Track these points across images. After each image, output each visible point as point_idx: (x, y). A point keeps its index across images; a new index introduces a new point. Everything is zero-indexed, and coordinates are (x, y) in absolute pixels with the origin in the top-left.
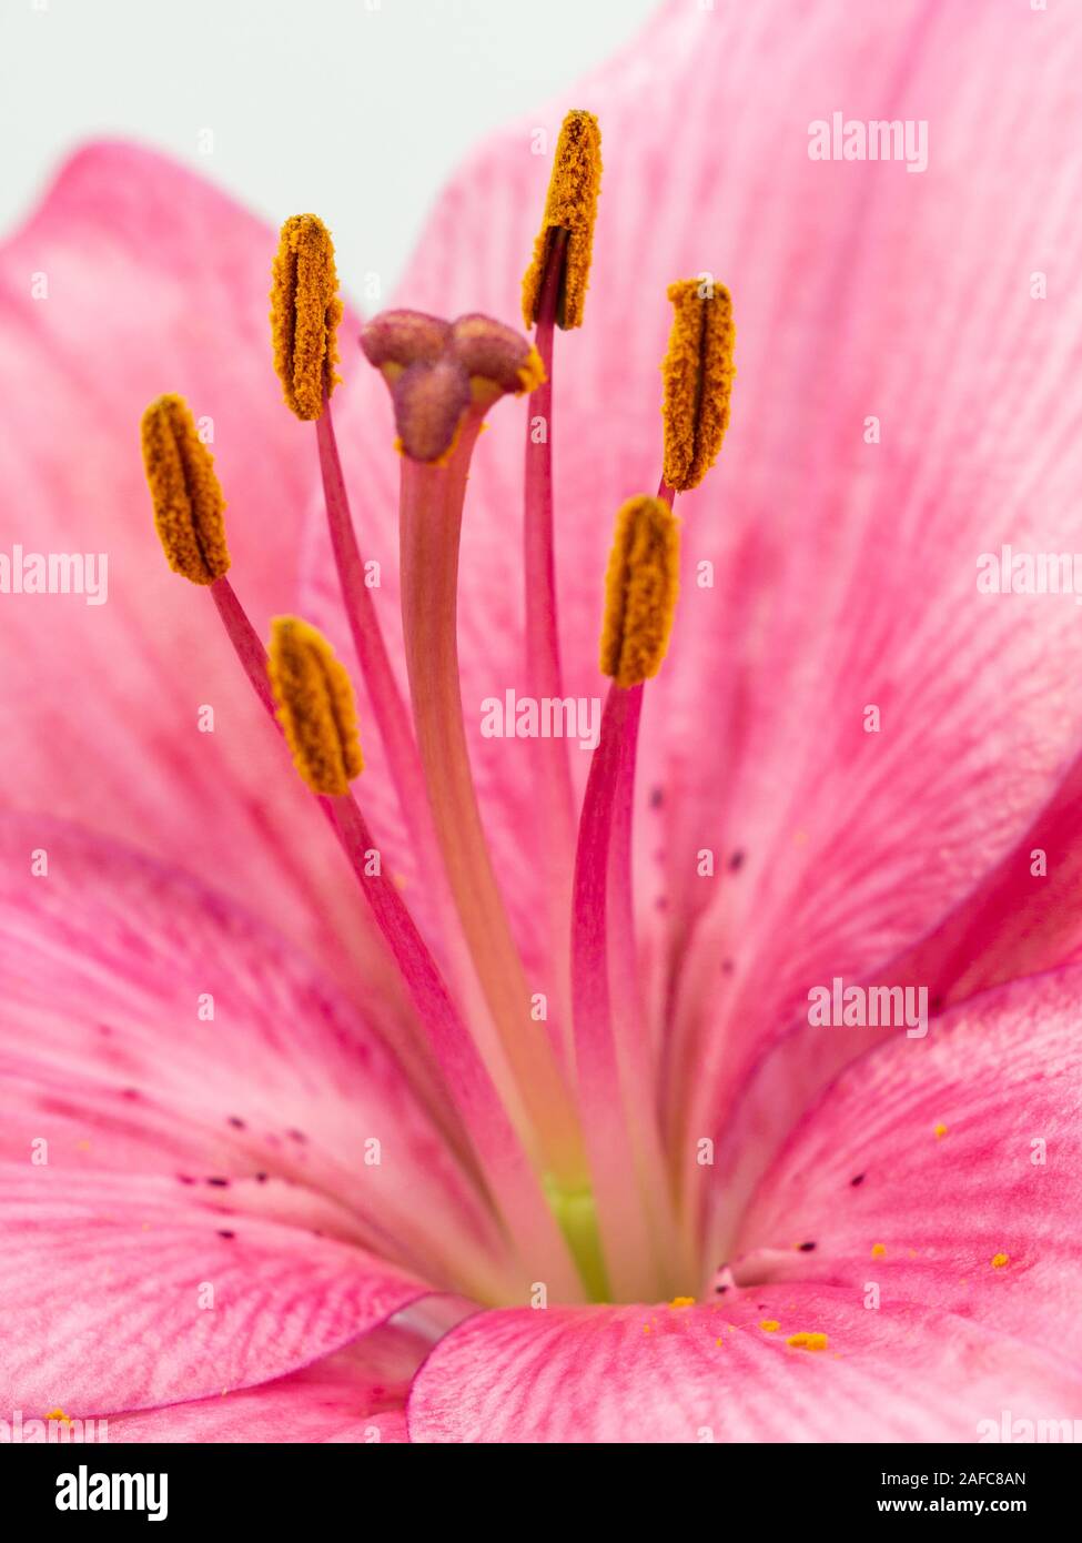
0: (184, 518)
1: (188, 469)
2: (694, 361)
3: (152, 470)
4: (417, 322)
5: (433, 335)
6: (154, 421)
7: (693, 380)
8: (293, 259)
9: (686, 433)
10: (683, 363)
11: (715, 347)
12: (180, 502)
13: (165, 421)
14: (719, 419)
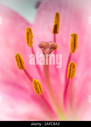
0: (20, 65)
1: (20, 60)
2: (74, 42)
3: (16, 61)
4: (45, 43)
5: (46, 44)
6: (16, 56)
7: (74, 43)
8: (28, 32)
9: (73, 48)
10: (73, 42)
11: (76, 40)
12: (20, 63)
13: (18, 56)
14: (76, 46)
